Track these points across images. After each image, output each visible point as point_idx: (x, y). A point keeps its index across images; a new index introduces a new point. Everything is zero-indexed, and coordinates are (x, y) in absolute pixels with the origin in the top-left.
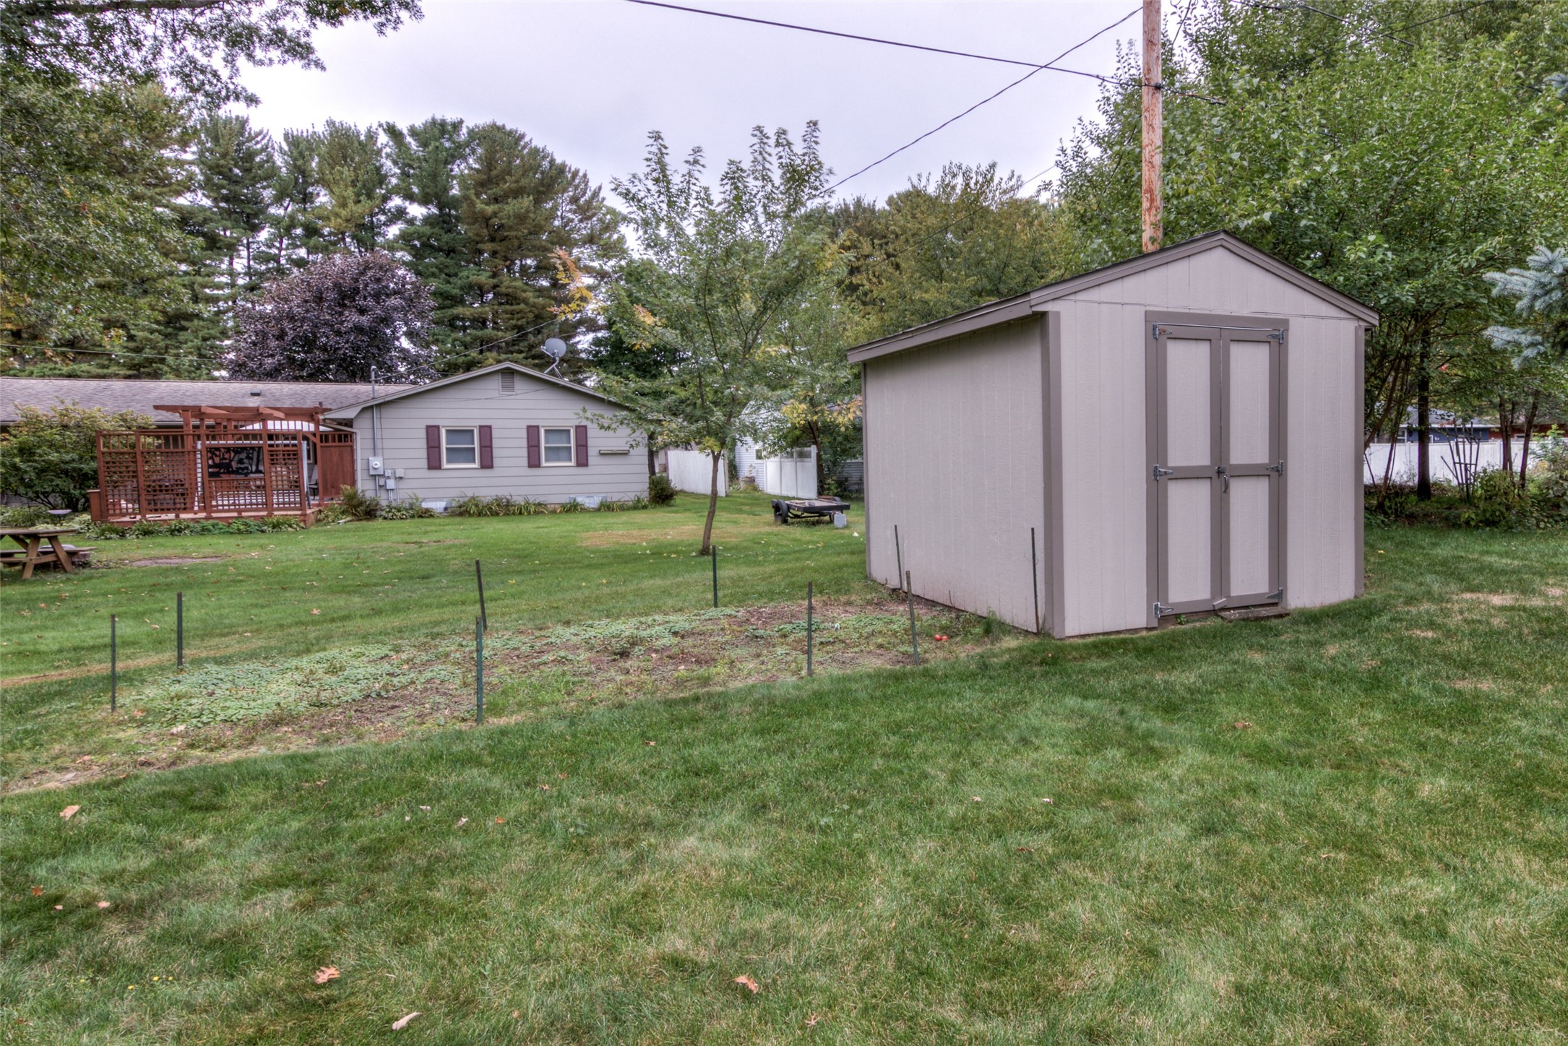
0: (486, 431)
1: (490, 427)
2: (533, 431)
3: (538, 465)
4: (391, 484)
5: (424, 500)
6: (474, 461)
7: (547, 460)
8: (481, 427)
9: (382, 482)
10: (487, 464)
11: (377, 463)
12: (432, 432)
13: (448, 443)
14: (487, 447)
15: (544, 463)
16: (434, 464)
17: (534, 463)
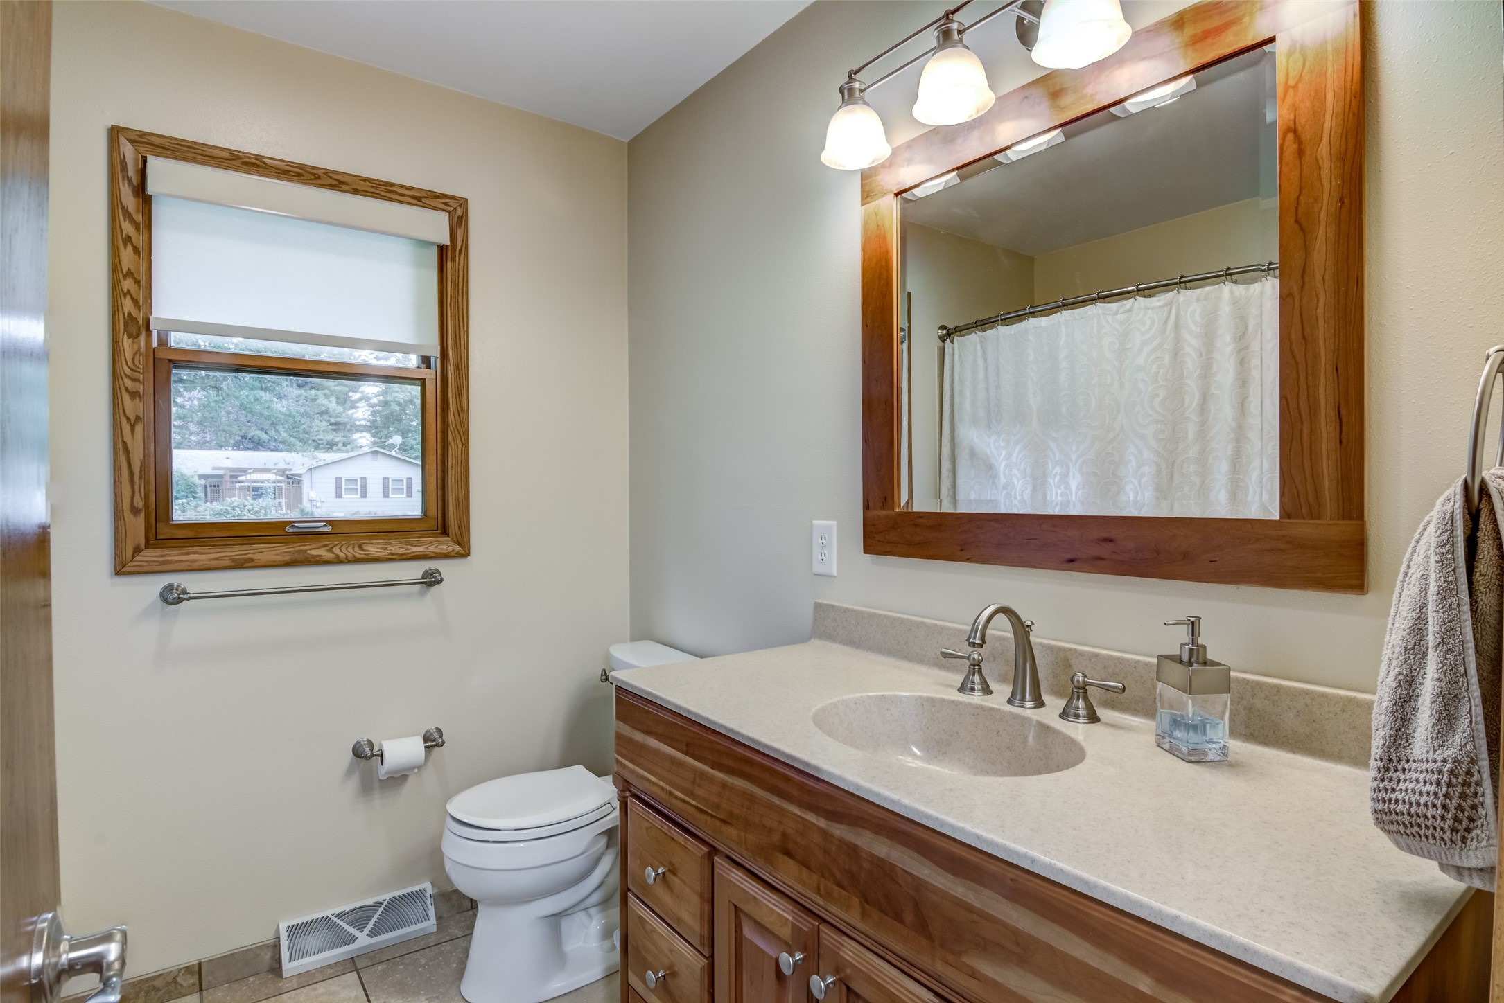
0: (364, 480)
1: (365, 478)
2: (386, 480)
3: (388, 497)
4: (319, 504)
5: (335, 512)
6: (357, 494)
7: (392, 494)
8: (362, 478)
9: (314, 503)
10: (364, 495)
11: (313, 495)
12: (338, 480)
13: (346, 485)
14: (364, 487)
15: (390, 496)
16: (339, 495)
17: (386, 495)
